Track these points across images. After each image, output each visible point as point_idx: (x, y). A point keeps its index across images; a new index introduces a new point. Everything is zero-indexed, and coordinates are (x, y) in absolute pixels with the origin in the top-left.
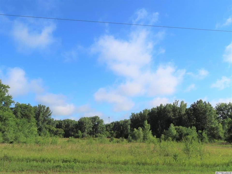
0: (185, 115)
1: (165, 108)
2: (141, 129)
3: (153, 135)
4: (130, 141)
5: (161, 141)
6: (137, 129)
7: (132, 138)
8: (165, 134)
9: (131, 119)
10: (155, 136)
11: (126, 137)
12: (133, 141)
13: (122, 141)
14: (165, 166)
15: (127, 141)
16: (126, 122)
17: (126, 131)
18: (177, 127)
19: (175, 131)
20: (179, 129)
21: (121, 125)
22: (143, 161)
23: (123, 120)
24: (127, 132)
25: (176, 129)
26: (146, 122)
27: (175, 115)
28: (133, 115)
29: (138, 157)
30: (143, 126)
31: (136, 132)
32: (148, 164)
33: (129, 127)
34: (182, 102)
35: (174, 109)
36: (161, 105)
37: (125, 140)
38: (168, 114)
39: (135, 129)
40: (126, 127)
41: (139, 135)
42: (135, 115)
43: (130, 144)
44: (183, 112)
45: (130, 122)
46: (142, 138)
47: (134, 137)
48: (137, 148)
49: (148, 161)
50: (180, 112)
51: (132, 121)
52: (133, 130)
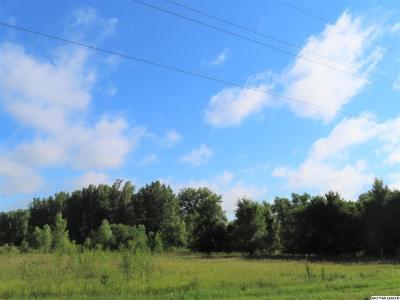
0: (129, 205)
1: (96, 191)
2: (48, 228)
3: (71, 238)
4: (25, 251)
5: (82, 251)
6: (42, 227)
7: (30, 245)
8: (92, 238)
9: (31, 210)
10: (74, 242)
11: (18, 243)
12: (30, 249)
13: (8, 250)
14: (85, 296)
15: (18, 251)
16: (20, 214)
17: (19, 231)
18: (114, 225)
19: (110, 232)
20: (117, 229)
21: (10, 220)
22: (44, 289)
23: (16, 210)
24: (22, 232)
25: (112, 229)
26: (60, 215)
27: (112, 205)
28: (37, 202)
29: (34, 283)
30: (52, 223)
31: (38, 235)
32: (53, 295)
33: (26, 224)
34: (127, 183)
35: (113, 194)
36: (90, 187)
37: (14, 248)
38: (102, 202)
39: (37, 228)
40: (21, 223)
41: (44, 239)
42: (39, 202)
43: (24, 257)
44: (128, 201)
45: (28, 215)
46: (49, 244)
47: (35, 244)
48: (36, 263)
49: (54, 288)
50: (121, 200)
51: (32, 214)
52: (33, 230)
